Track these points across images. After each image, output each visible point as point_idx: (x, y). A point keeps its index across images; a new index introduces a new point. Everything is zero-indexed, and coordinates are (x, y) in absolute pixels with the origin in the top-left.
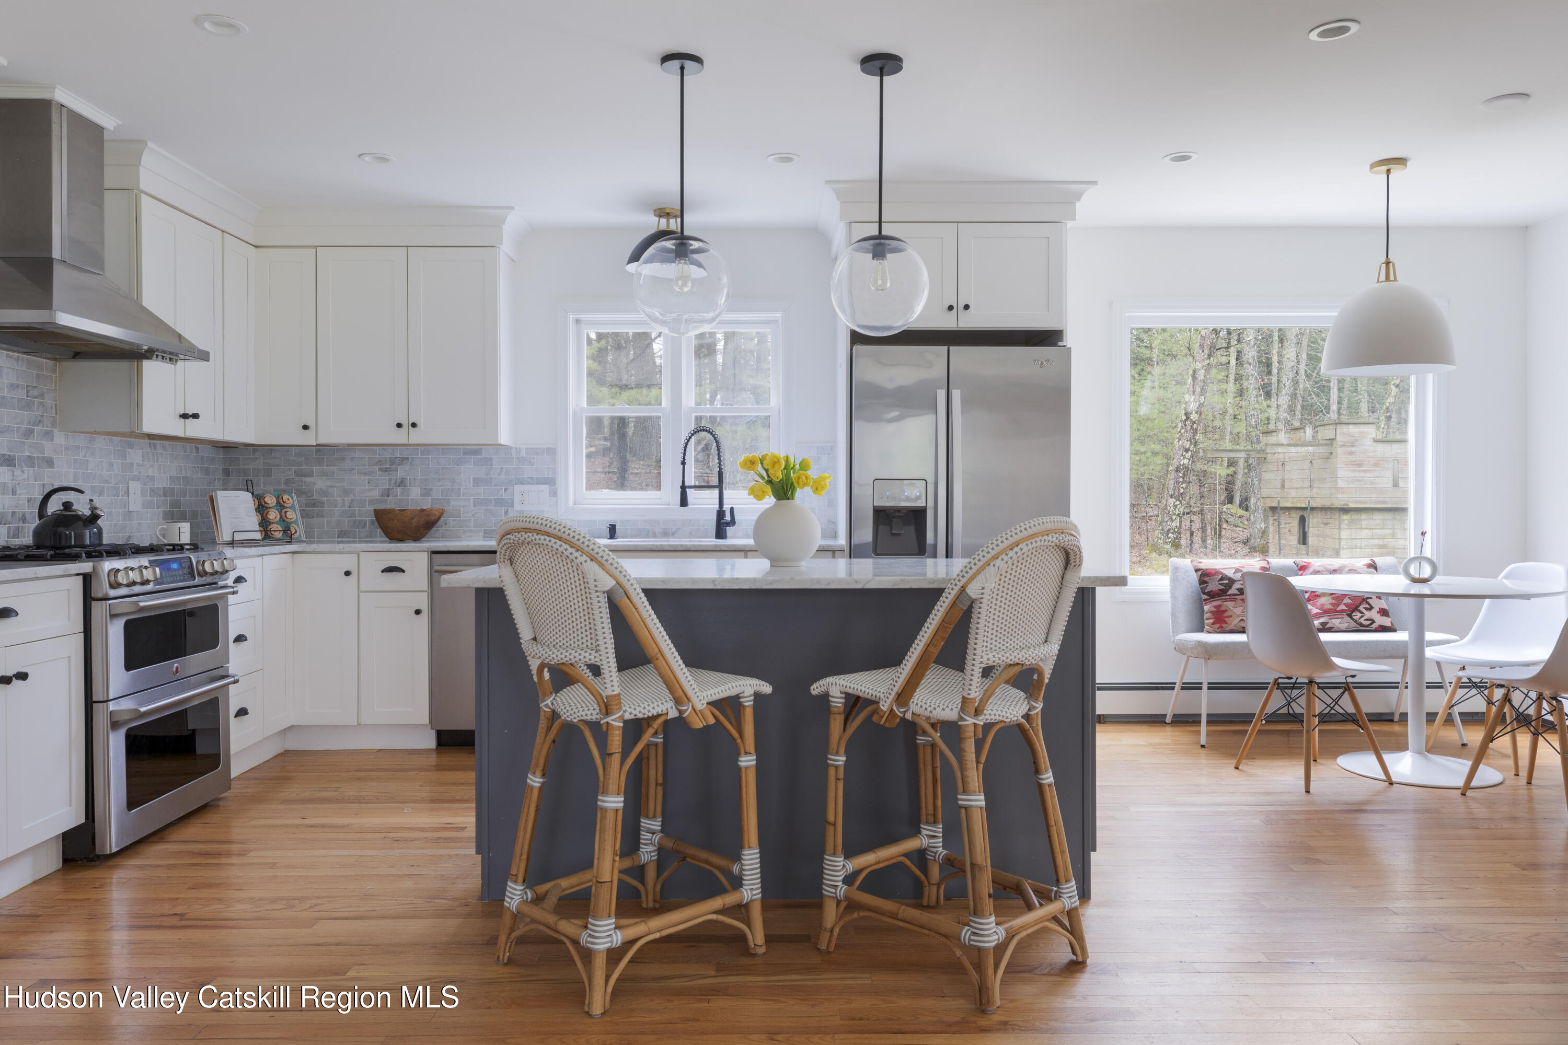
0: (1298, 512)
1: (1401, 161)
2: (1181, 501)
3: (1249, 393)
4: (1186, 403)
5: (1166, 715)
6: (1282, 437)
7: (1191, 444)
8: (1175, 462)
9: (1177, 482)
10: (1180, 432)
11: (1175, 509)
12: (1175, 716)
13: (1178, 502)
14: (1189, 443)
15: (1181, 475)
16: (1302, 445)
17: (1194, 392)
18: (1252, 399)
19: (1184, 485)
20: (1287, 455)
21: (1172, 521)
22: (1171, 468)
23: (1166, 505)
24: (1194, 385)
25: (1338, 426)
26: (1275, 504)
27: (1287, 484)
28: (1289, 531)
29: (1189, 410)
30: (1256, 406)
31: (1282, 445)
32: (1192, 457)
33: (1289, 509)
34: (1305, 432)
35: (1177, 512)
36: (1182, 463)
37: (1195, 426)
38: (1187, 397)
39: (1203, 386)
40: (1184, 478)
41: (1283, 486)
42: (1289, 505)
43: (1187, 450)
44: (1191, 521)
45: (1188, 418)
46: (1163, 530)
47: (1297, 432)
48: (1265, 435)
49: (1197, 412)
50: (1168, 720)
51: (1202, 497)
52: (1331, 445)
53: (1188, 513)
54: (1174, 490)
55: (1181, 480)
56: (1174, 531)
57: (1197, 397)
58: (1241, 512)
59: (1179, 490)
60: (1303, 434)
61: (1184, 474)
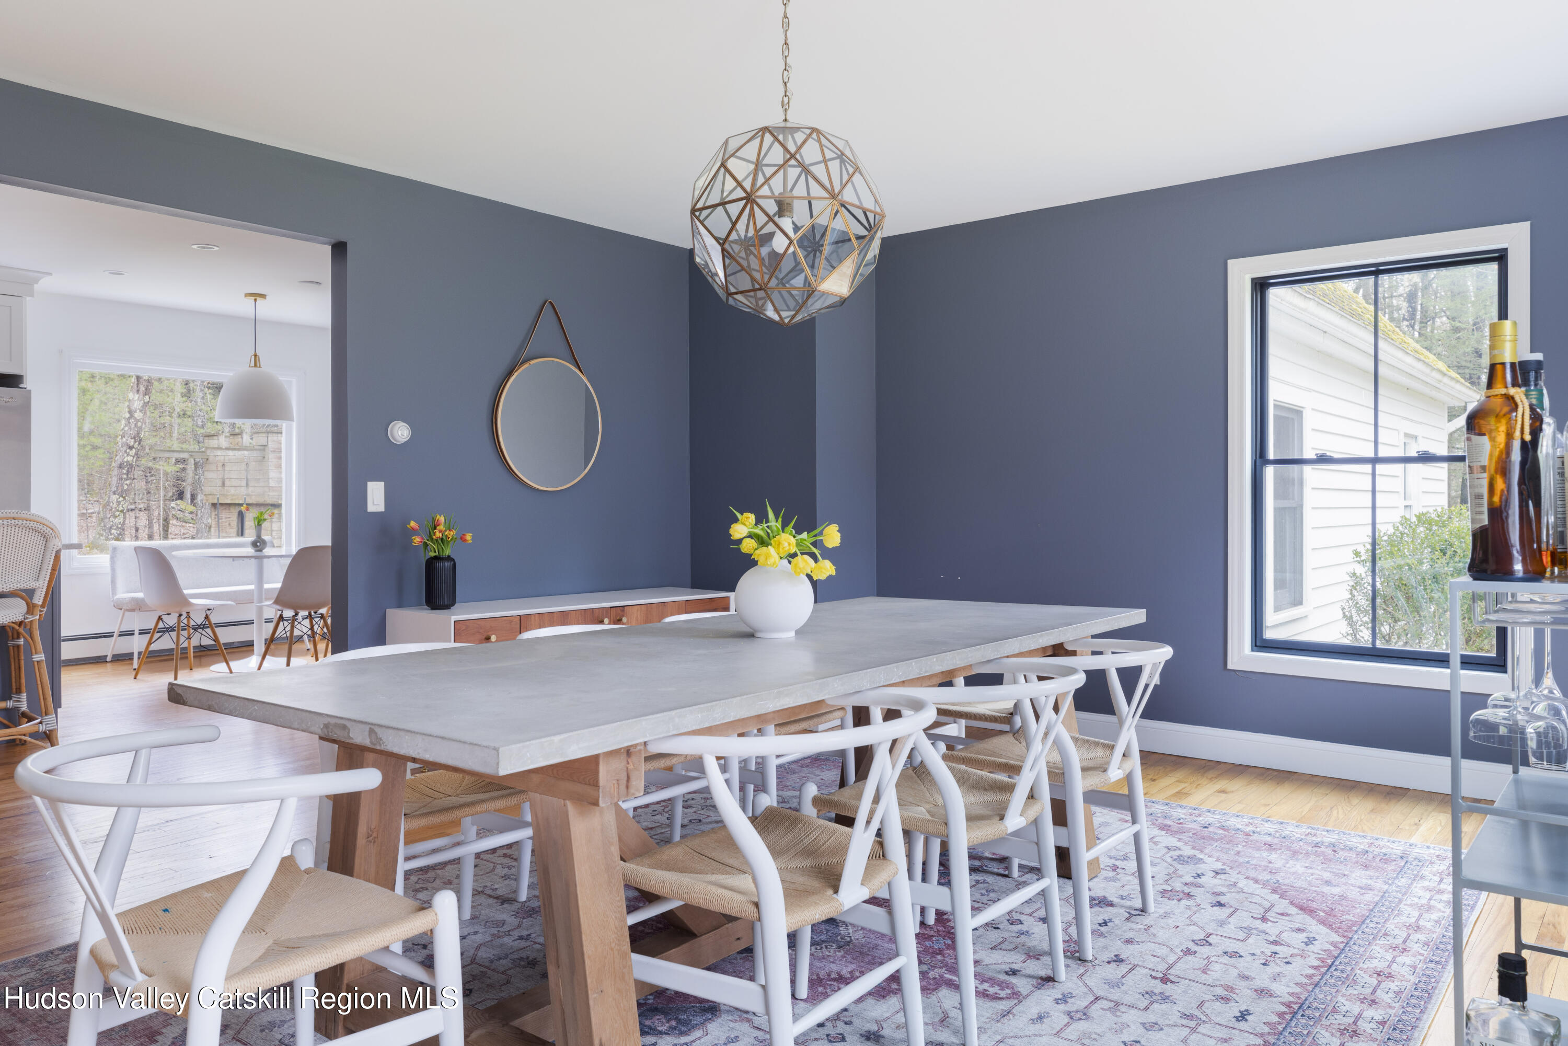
0: (237, 507)
1: (263, 296)
2: (124, 498)
3: (196, 394)
4: (130, 401)
5: (106, 656)
6: (223, 441)
7: (135, 442)
8: (119, 459)
9: (121, 479)
10: (123, 429)
11: (118, 505)
12: (114, 656)
13: (121, 499)
14: (133, 440)
15: (125, 472)
16: (239, 450)
17: (138, 391)
18: (199, 400)
19: (128, 482)
20: (227, 458)
21: (115, 517)
22: (113, 464)
23: (109, 502)
24: (138, 384)
25: (270, 435)
26: (215, 501)
27: (227, 483)
28: (229, 525)
29: (133, 408)
30: (203, 407)
31: (221, 449)
32: (136, 454)
33: (229, 505)
34: (242, 438)
35: (121, 508)
36: (125, 460)
37: (139, 424)
38: (131, 396)
39: (148, 386)
40: (127, 475)
41: (223, 485)
42: (229, 502)
43: (131, 448)
44: (136, 518)
45: (131, 416)
46: (105, 526)
47: (236, 437)
48: (207, 438)
49: (141, 411)
50: (108, 659)
51: (149, 493)
52: (264, 450)
53: (132, 510)
54: (117, 487)
55: (125, 476)
56: (117, 527)
57: (141, 396)
58: (192, 508)
59: (122, 486)
60: (240, 439)
61: (128, 471)
